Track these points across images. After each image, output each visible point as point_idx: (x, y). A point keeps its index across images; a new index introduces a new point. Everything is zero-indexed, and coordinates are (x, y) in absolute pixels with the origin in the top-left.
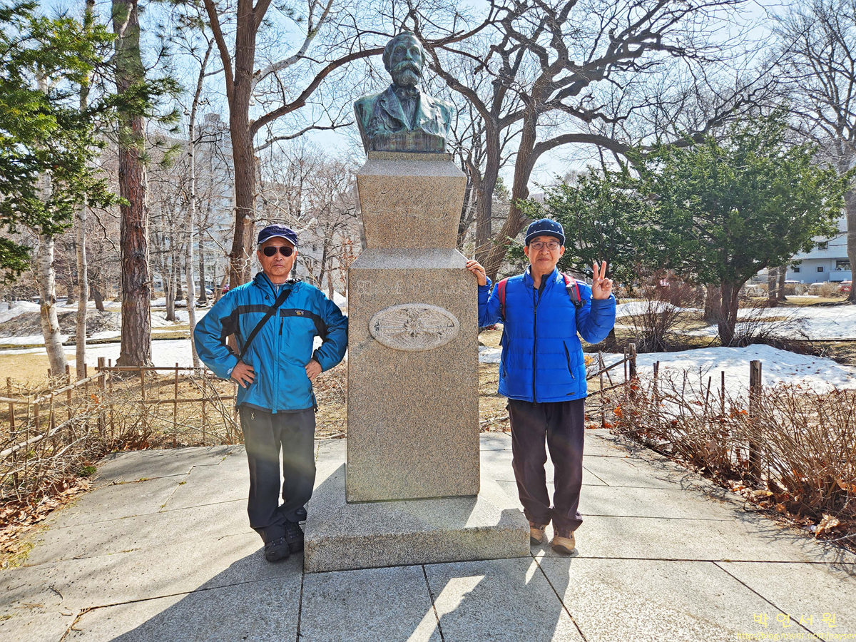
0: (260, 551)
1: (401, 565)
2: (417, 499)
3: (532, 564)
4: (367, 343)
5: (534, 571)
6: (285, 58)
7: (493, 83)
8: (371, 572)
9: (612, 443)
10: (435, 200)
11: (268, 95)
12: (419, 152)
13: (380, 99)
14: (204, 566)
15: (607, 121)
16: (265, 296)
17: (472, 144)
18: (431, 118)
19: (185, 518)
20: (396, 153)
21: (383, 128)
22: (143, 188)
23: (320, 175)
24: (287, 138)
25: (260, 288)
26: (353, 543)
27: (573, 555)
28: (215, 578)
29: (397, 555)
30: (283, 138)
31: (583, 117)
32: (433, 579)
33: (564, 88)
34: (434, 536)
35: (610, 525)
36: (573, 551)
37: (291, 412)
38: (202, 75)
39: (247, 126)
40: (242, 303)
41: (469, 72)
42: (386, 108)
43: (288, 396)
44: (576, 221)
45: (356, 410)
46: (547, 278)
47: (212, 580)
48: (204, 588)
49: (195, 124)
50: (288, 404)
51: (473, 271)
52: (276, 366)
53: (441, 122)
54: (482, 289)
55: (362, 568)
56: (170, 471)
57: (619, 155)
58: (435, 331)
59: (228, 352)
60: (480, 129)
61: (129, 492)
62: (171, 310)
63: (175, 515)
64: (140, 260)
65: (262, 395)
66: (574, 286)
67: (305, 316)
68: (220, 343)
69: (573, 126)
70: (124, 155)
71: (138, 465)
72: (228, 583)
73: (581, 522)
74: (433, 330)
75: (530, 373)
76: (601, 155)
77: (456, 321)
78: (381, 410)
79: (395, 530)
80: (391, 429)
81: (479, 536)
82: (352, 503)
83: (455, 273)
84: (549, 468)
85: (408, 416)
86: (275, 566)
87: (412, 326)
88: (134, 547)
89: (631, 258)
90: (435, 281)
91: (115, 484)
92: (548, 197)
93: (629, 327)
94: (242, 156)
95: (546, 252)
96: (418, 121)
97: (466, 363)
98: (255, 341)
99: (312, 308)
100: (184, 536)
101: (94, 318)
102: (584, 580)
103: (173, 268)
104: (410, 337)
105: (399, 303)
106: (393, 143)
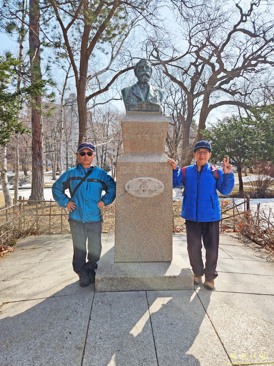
0: (78, 281)
1: (137, 291)
2: (145, 262)
3: (194, 293)
4: (124, 194)
5: (194, 296)
6: (101, 70)
7: (191, 79)
8: (123, 293)
9: (237, 239)
10: (155, 132)
11: (94, 86)
12: (148, 111)
13: (132, 88)
14: (54, 286)
15: (242, 95)
16: (81, 173)
17: (182, 105)
18: (154, 96)
19: (49, 266)
20: (138, 112)
21: (133, 101)
22: (41, 125)
23: (116, 119)
24: (102, 104)
25: (79, 170)
26: (116, 280)
27: (213, 290)
28: (58, 292)
29: (135, 286)
30: (100, 104)
31: (230, 93)
32: (150, 297)
33: (222, 80)
34: (151, 279)
35: (232, 277)
36: (213, 288)
37: (91, 223)
38: (67, 77)
39: (84, 99)
40: (71, 176)
41: (181, 74)
42: (134, 92)
43: (89, 215)
44: (226, 139)
45: (119, 223)
46: (204, 167)
47: (56, 293)
48: (53, 296)
49: (64, 98)
50: (89, 219)
51: (171, 163)
52: (84, 203)
53: (158, 98)
54: (175, 171)
55: (119, 291)
56: (45, 245)
57: (247, 110)
59: (65, 197)
60: (185, 99)
61: (28, 253)
62: (54, 176)
63: (45, 264)
64: (40, 155)
65: (79, 215)
66: (215, 171)
67: (97, 182)
68: (62, 193)
69: (227, 97)
70: (34, 111)
71: (33, 242)
72: (63, 295)
73: (217, 275)
74: (153, 189)
75: (195, 209)
76: (239, 110)
77: (163, 185)
78: (130, 223)
79: (134, 275)
80: (134, 231)
81: (171, 280)
82: (117, 262)
83: (163, 164)
84: (204, 251)
85: (141, 226)
86: (83, 288)
87: (143, 187)
88: (27, 277)
89: (251, 156)
90: (154, 167)
91: (23, 249)
92: (213, 129)
93: (250, 186)
94: (82, 112)
95: (203, 156)
96: (148, 98)
97: (167, 203)
98: (76, 192)
99: (101, 179)
100: (48, 273)
101: (23, 178)
102: (217, 302)
103: (56, 158)
104: (143, 192)
105: (138, 177)
106: (137, 107)
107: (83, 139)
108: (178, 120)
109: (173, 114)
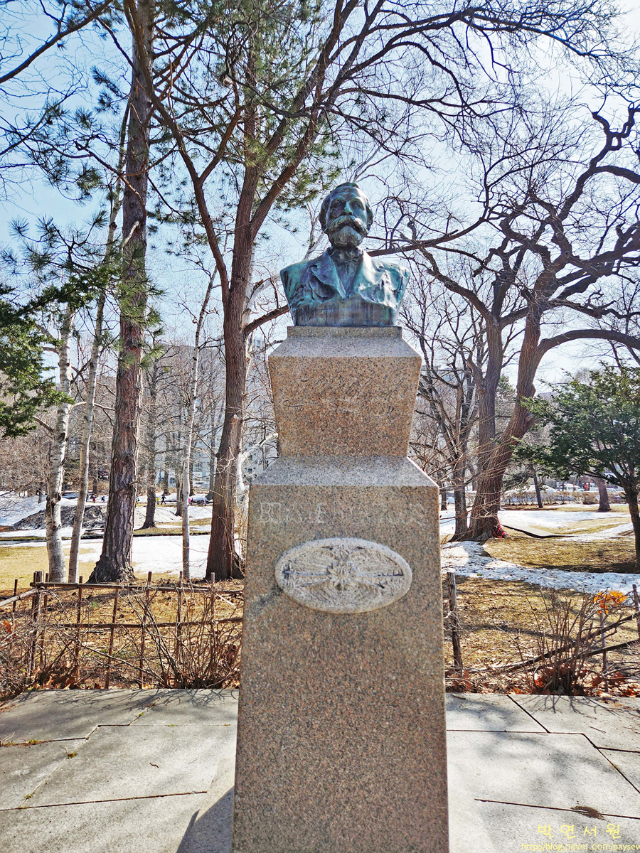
4: (271, 597)
7: (493, 284)
10: (377, 389)
12: (355, 326)
13: (312, 265)
15: (619, 317)
17: (474, 343)
18: (374, 283)
21: (310, 297)
22: (138, 390)
31: (592, 313)
33: (569, 284)
38: (210, 286)
39: (240, 329)
41: (469, 275)
42: (317, 273)
44: (591, 420)
45: (251, 705)
53: (389, 288)
57: (635, 350)
58: (374, 581)
60: (481, 328)
64: (129, 460)
74: (372, 581)
76: (615, 352)
77: (407, 568)
78: (290, 707)
83: (405, 493)
85: (331, 720)
87: (338, 574)
90: (374, 504)
92: (557, 395)
94: (234, 359)
96: (355, 287)
104: (336, 591)
105: (320, 536)
106: (322, 315)
107: (235, 420)
108: (467, 376)
109: (453, 364)
